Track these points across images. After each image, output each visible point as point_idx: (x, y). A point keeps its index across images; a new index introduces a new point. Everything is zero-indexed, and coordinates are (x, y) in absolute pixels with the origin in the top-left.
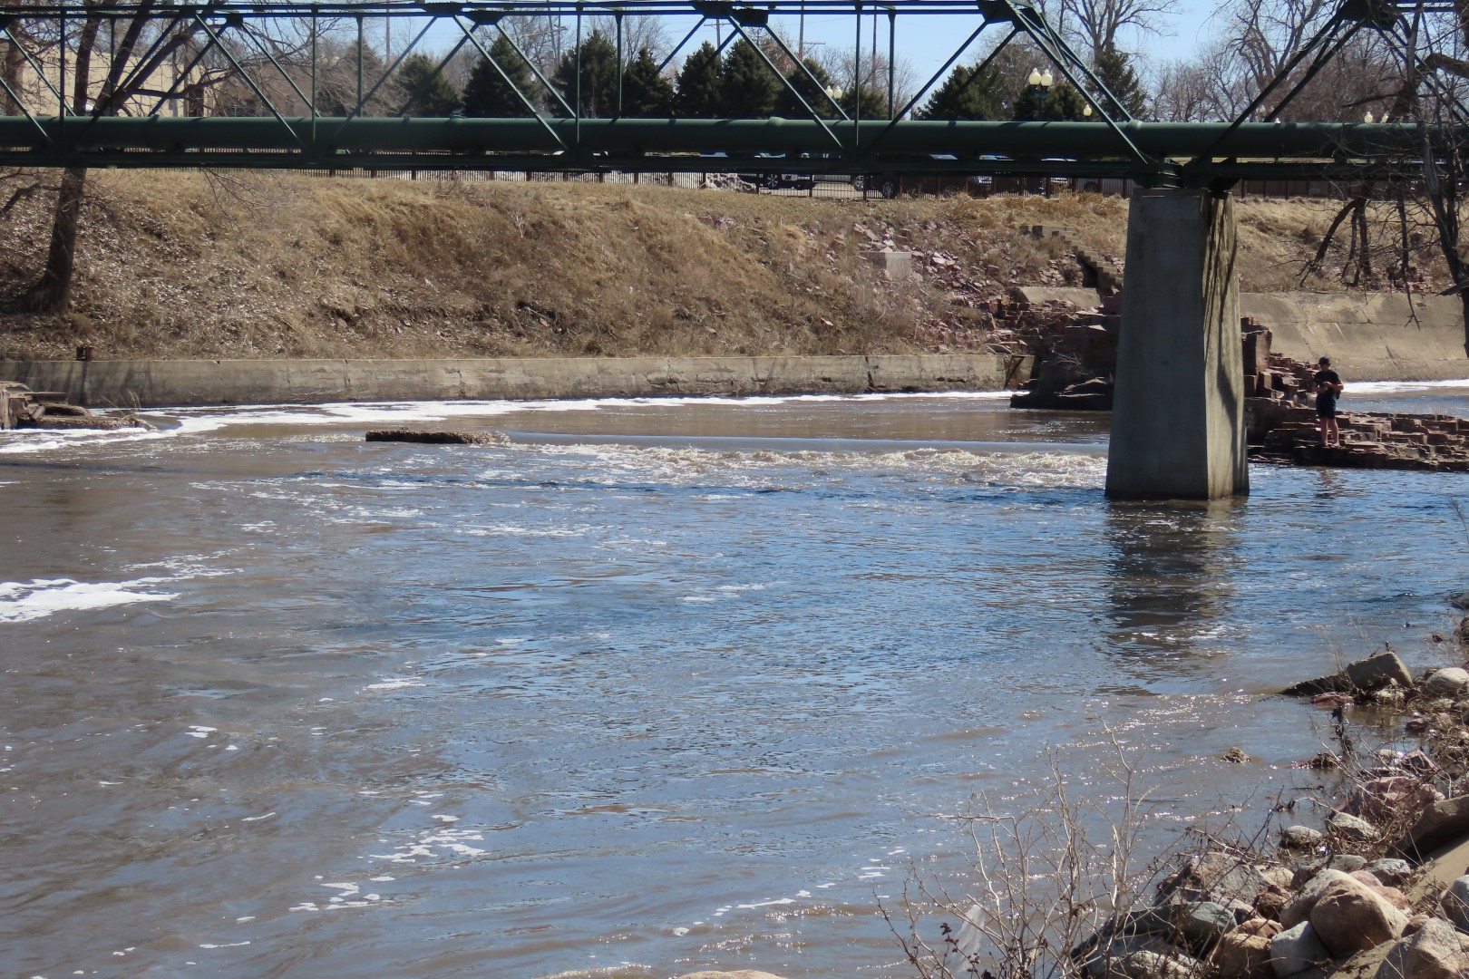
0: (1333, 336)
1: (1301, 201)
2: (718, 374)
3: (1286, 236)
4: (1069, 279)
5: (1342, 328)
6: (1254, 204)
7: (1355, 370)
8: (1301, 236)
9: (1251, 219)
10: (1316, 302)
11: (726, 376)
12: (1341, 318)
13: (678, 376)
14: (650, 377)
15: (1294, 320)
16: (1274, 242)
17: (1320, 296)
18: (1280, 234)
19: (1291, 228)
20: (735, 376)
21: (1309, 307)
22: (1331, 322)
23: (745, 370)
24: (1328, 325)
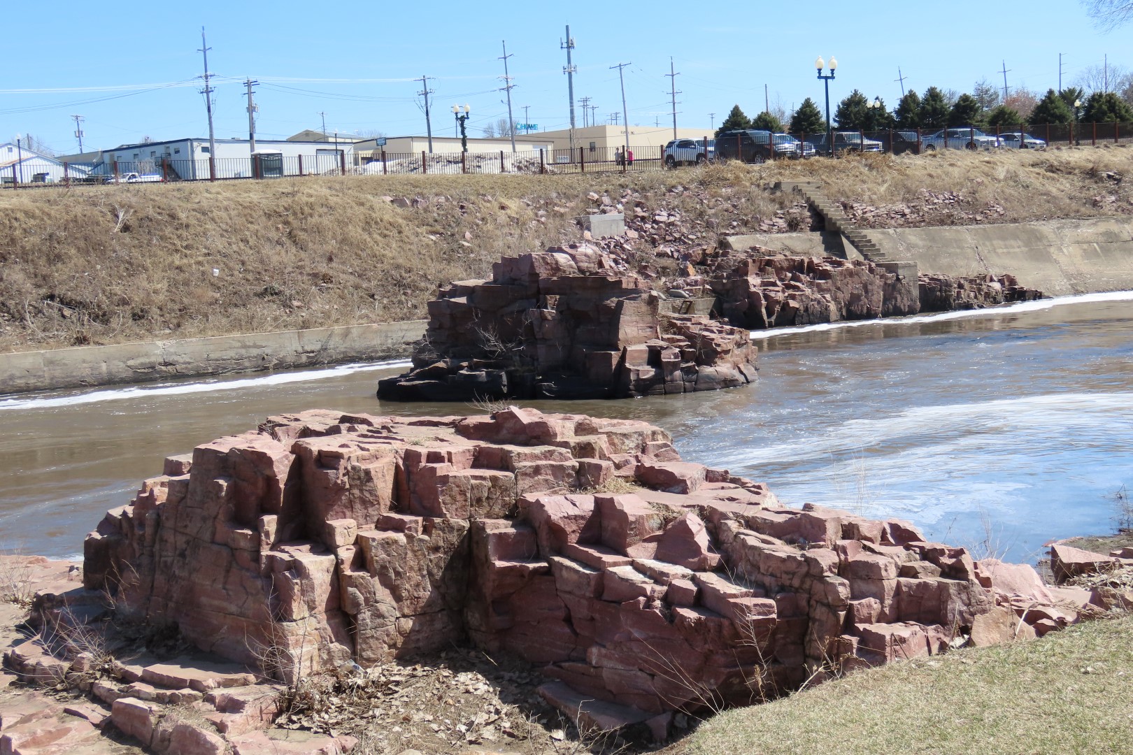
0: (1089, 254)
1: (1106, 146)
2: (243, 351)
3: (1075, 174)
4: (793, 226)
5: (1101, 248)
6: (1056, 151)
7: (1108, 282)
8: (1088, 173)
9: (1042, 163)
10: (1077, 226)
11: (254, 352)
12: (1101, 239)
13: (176, 358)
14: (131, 363)
15: (1046, 244)
16: (1061, 180)
17: (1082, 222)
18: (1070, 173)
19: (1079, 168)
20: (268, 351)
21: (1068, 232)
22: (1089, 242)
23: (288, 343)
24: (1085, 246)
